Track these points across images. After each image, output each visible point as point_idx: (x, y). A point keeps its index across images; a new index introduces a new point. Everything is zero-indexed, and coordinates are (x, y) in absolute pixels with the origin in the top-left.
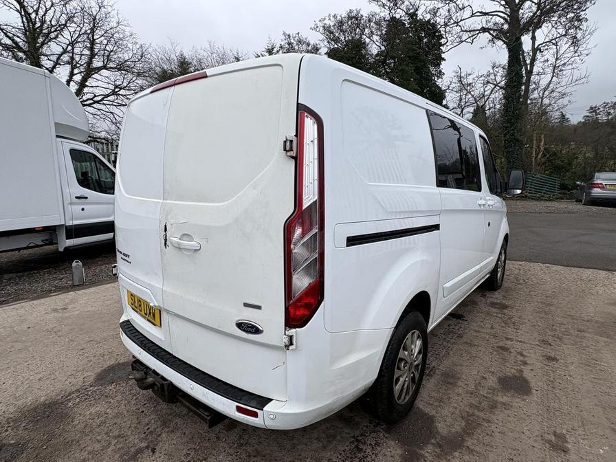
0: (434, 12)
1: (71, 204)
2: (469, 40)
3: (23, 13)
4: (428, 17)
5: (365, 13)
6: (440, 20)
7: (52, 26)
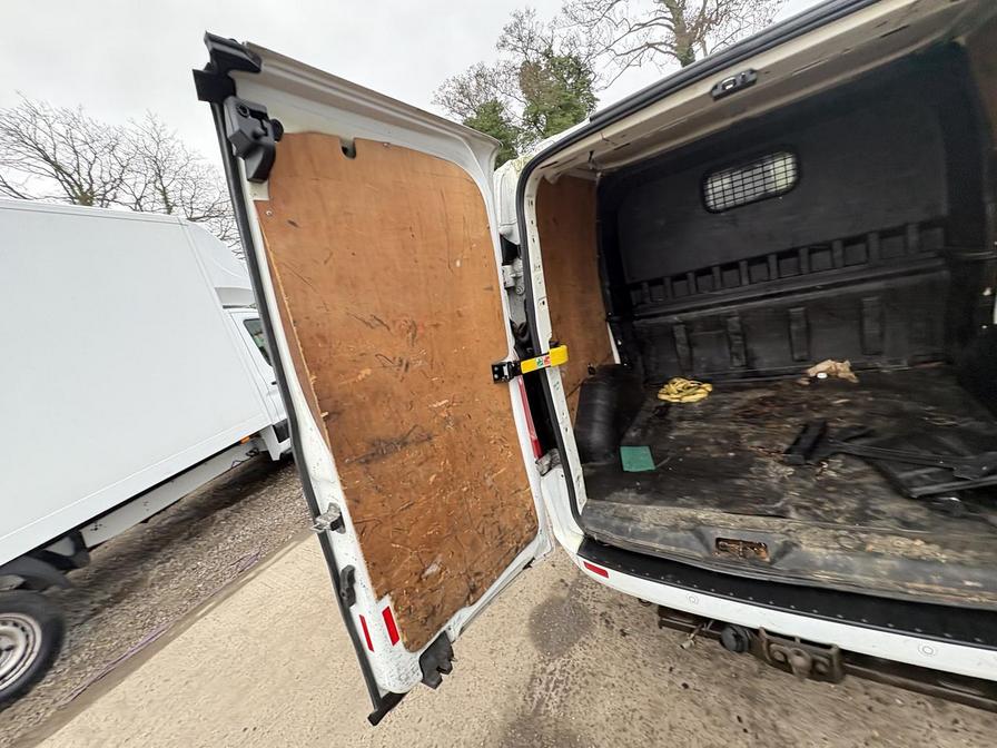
0: (572, 43)
1: (269, 394)
2: (634, 62)
3: (61, 177)
4: (566, 51)
5: (490, 66)
6: (584, 50)
7: (105, 183)
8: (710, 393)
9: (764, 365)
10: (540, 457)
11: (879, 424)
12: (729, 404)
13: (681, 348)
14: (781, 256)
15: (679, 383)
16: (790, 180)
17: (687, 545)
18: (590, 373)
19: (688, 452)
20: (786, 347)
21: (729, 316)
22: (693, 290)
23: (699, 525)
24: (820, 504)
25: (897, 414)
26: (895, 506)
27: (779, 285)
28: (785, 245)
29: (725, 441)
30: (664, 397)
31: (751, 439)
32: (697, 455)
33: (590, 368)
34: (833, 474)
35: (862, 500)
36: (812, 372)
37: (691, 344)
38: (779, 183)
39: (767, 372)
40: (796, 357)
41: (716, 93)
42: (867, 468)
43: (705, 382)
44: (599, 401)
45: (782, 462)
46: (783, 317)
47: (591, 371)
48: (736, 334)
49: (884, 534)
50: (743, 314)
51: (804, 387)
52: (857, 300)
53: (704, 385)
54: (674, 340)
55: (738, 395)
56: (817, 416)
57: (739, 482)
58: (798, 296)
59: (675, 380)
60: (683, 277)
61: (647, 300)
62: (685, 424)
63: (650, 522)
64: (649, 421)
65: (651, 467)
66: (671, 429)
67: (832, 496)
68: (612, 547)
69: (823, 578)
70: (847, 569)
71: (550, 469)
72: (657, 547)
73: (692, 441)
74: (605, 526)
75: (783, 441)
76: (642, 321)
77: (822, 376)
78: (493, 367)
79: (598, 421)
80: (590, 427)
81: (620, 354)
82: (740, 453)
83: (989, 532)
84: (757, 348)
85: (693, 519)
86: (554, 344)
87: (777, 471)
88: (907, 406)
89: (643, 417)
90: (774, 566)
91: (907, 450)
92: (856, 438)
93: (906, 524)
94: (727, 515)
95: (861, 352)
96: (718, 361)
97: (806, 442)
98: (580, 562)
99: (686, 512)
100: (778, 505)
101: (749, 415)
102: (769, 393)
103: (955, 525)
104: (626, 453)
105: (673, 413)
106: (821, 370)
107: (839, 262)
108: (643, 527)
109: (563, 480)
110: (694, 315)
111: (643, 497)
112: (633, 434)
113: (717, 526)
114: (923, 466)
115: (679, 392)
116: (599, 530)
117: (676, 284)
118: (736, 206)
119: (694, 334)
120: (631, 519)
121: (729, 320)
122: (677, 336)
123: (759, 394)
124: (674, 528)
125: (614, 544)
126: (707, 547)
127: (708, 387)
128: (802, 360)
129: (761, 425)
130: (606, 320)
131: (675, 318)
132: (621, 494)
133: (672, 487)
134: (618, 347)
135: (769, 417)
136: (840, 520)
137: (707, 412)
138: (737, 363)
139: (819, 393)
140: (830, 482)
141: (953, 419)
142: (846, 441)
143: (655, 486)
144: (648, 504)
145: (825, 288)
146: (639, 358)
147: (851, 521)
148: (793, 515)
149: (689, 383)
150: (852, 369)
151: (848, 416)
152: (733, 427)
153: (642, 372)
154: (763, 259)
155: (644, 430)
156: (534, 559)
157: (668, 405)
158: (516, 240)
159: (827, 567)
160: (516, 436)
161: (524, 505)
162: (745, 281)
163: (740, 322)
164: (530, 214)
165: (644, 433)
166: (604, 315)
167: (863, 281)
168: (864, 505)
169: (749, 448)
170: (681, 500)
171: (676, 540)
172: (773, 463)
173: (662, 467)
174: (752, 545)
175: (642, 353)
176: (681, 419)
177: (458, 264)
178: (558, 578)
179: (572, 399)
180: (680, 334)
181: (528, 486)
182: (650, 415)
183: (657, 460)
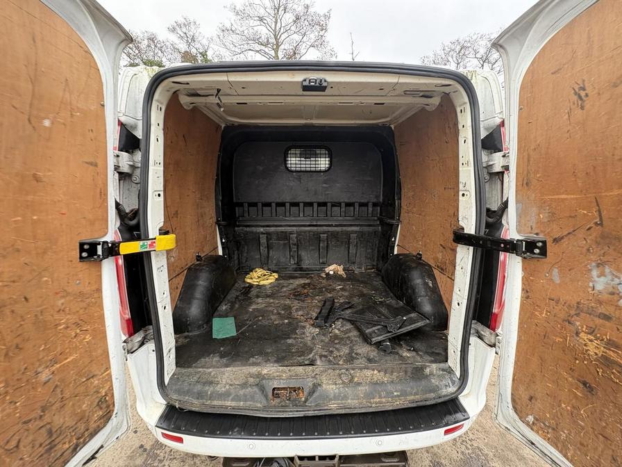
5: (161, 38)
8: (276, 279)
9: (306, 264)
10: (130, 335)
11: (356, 300)
12: (287, 287)
13: (263, 249)
14: (320, 204)
15: (259, 272)
16: (327, 166)
17: (252, 398)
18: (198, 260)
19: (260, 320)
20: (317, 255)
21: (291, 233)
22: (274, 214)
23: (263, 379)
24: (332, 352)
25: (362, 295)
26: (363, 349)
27: (317, 220)
28: (322, 199)
29: (283, 312)
30: (249, 281)
31: (297, 310)
32: (266, 323)
33: (199, 256)
34: (337, 332)
35: (350, 347)
36: (327, 270)
37: (269, 247)
38: (322, 166)
39: (307, 268)
40: (321, 261)
41: (305, 84)
42: (352, 326)
43: (274, 272)
44: (200, 282)
45: (313, 325)
46: (317, 238)
47: (199, 258)
48: (295, 245)
49: (361, 369)
50: (299, 234)
51: (323, 278)
52: (348, 234)
53: (274, 274)
54: (259, 244)
55: (291, 281)
56: (329, 295)
57: (289, 341)
58: (325, 228)
59: (257, 269)
60: (269, 205)
61: (246, 215)
62: (260, 300)
63: (227, 383)
64: (237, 297)
65: (234, 334)
66: (251, 304)
67: (337, 346)
68: (191, 412)
69: (334, 407)
70: (345, 398)
71: (141, 346)
72: (229, 405)
73: (263, 313)
74: (188, 392)
75: (314, 311)
76: (241, 228)
77: (331, 273)
78: (82, 245)
79: (197, 299)
80: (190, 303)
81: (223, 248)
82: (291, 320)
83: (400, 360)
84: (303, 253)
85: (259, 375)
86: (163, 232)
87: (311, 331)
88: (365, 291)
89: (233, 294)
90: (307, 404)
91: (368, 316)
92: (347, 309)
93: (370, 360)
94: (281, 368)
95: (348, 261)
96: (283, 260)
97: (325, 312)
98: (158, 434)
99: (254, 370)
100: (311, 356)
101: (297, 295)
102: (307, 281)
103: (388, 358)
104: (217, 323)
105: (254, 292)
106: (331, 269)
107: (343, 214)
108: (220, 389)
109: (154, 355)
110: (272, 229)
111: (224, 360)
112: (224, 308)
113: (274, 378)
114: (375, 325)
115: (259, 277)
116: (181, 398)
117: (264, 208)
118: (301, 171)
119: (271, 241)
120: (211, 383)
121: (291, 236)
122: (261, 241)
123: (302, 281)
124: (244, 385)
125: (193, 409)
126: (266, 396)
127: (276, 275)
128: (323, 263)
129: (303, 301)
130: (216, 223)
131: (262, 229)
132: (207, 359)
133: (246, 349)
134: (222, 243)
135: (307, 296)
136: (341, 362)
137: (274, 292)
138: (292, 262)
139: (330, 282)
140: (336, 337)
141: (382, 298)
142: (342, 311)
143: (234, 350)
144: (227, 366)
145: (336, 226)
146: (236, 252)
147: (346, 361)
148: (318, 362)
149: (265, 272)
150: (344, 270)
151: (343, 296)
152: (288, 302)
153: (236, 262)
154: (311, 204)
155: (233, 304)
156: (102, 447)
157: (251, 286)
158: (139, 134)
159: (336, 398)
160: (102, 318)
161: (98, 392)
162: (302, 215)
163: (297, 238)
164: (157, 117)
165: (232, 307)
166: (215, 220)
167: (351, 225)
168: (352, 350)
169: (296, 317)
170: (252, 360)
171: (245, 395)
172: (308, 326)
173: (241, 333)
174: (295, 389)
175: (238, 250)
176: (258, 297)
177: (47, 123)
178: (138, 445)
179: (176, 281)
180: (263, 240)
181: (108, 368)
182: (238, 293)
183: (238, 327)
